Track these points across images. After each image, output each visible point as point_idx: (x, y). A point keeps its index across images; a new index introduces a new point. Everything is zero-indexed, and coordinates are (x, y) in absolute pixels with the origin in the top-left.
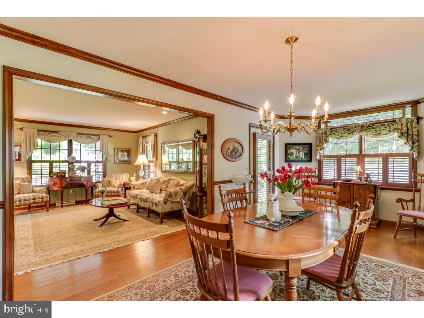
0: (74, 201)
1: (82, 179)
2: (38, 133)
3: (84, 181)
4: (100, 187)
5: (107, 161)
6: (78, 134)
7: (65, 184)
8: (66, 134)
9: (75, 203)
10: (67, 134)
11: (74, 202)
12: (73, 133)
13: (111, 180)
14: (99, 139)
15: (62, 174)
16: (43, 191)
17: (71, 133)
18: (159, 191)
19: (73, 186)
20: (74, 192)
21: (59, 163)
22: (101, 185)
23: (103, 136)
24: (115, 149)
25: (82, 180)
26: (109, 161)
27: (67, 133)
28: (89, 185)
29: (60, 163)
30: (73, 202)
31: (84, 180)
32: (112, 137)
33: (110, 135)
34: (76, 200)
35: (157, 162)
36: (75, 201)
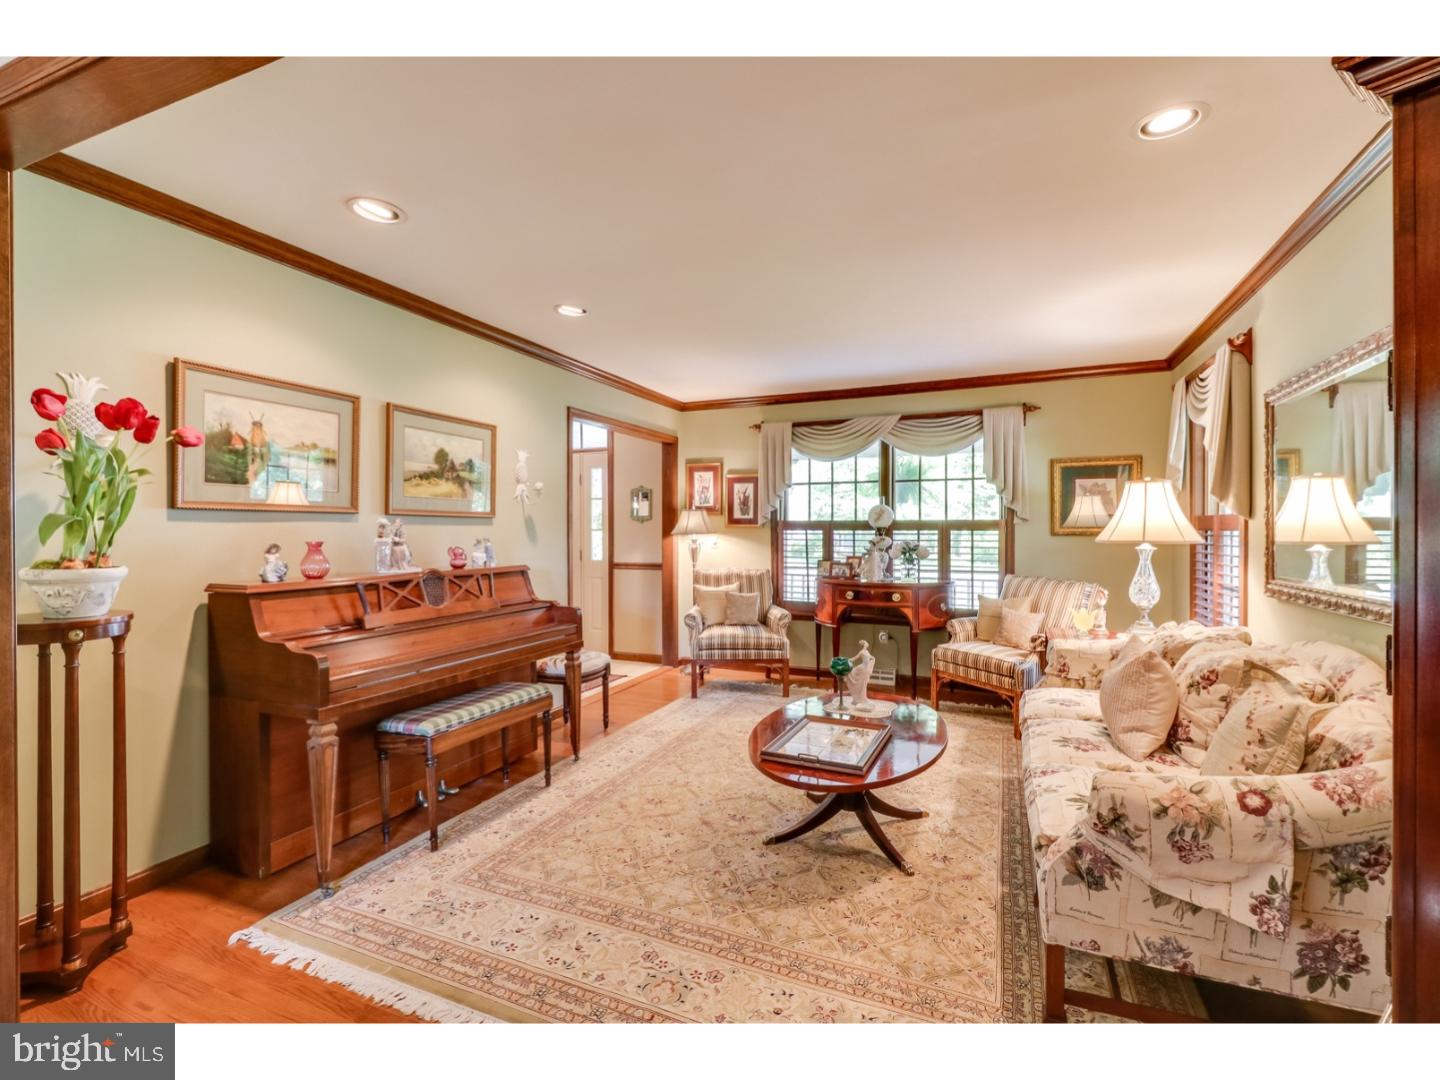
0: (892, 674)
1: (893, 593)
2: (793, 434)
3: (900, 602)
4: (961, 635)
5: (1016, 521)
6: (904, 418)
7: (844, 606)
8: (865, 424)
9: (892, 683)
10: (871, 423)
11: (891, 679)
12: (889, 418)
13: (1005, 611)
14: (982, 428)
15: (844, 571)
16: (781, 623)
17: (882, 418)
18: (1145, 742)
19: (887, 618)
20: (892, 642)
21: (851, 532)
22: (970, 627)
23: (995, 411)
24: (1052, 463)
25: (896, 597)
26: (1024, 520)
27: (870, 419)
28: (925, 622)
29: (857, 532)
30: (891, 676)
31: (904, 598)
32: (1037, 411)
33: (1031, 401)
34: (897, 671)
35: (1251, 522)
36: (894, 676)
